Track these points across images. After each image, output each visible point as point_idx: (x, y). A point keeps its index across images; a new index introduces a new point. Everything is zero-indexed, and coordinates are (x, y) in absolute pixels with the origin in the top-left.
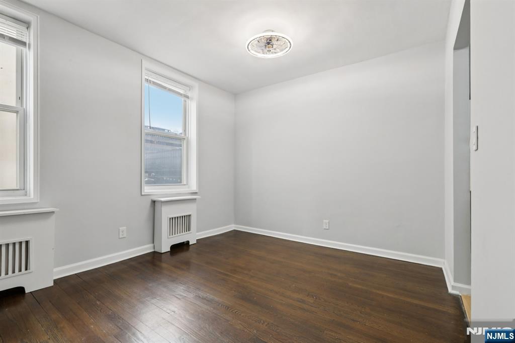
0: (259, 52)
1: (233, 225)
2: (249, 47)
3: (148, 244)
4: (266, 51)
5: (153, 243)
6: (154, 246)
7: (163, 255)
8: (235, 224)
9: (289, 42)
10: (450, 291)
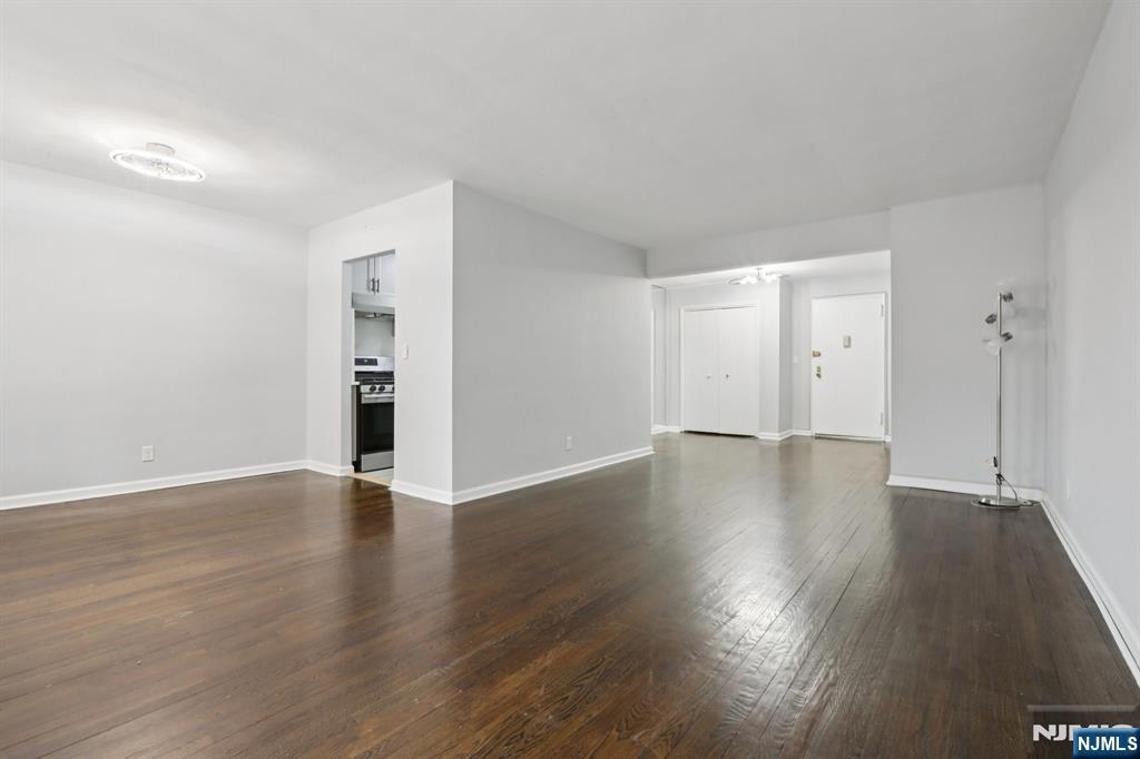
10: (338, 475)
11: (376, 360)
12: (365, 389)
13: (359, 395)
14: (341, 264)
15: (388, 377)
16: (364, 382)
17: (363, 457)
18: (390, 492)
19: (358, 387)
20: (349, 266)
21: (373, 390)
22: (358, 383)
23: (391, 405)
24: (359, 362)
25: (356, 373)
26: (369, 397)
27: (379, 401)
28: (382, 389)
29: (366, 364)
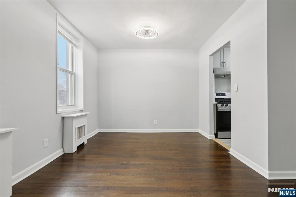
0: (142, 36)
1: (97, 130)
2: (137, 34)
3: (60, 149)
4: (145, 36)
5: (63, 147)
6: (64, 150)
7: (73, 154)
8: (98, 129)
9: (157, 33)
10: (209, 138)
11: (225, 94)
12: (219, 105)
13: (217, 107)
14: (209, 56)
15: (228, 100)
16: (219, 103)
17: (218, 132)
18: (229, 154)
19: (216, 104)
20: (212, 57)
21: (222, 106)
22: (216, 103)
23: (230, 112)
24: (217, 95)
25: (215, 99)
26: (221, 108)
27: (225, 110)
28: (227, 106)
29: (221, 95)
